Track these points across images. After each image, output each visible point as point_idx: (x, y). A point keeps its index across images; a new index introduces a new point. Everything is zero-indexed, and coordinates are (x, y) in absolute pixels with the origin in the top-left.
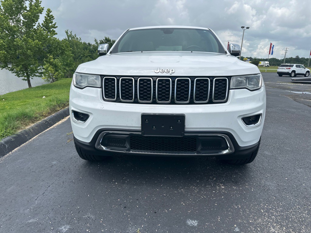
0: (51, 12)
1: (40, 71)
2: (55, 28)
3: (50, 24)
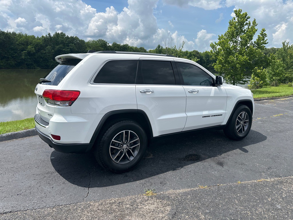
0: (265, 31)
1: (244, 80)
2: (266, 44)
3: (262, 41)
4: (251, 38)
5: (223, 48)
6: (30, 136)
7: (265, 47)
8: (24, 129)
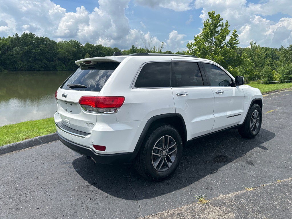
0: (236, 32)
2: (238, 44)
3: (234, 42)
4: (224, 38)
5: (199, 49)
6: (33, 146)
7: (237, 47)
8: (26, 139)
